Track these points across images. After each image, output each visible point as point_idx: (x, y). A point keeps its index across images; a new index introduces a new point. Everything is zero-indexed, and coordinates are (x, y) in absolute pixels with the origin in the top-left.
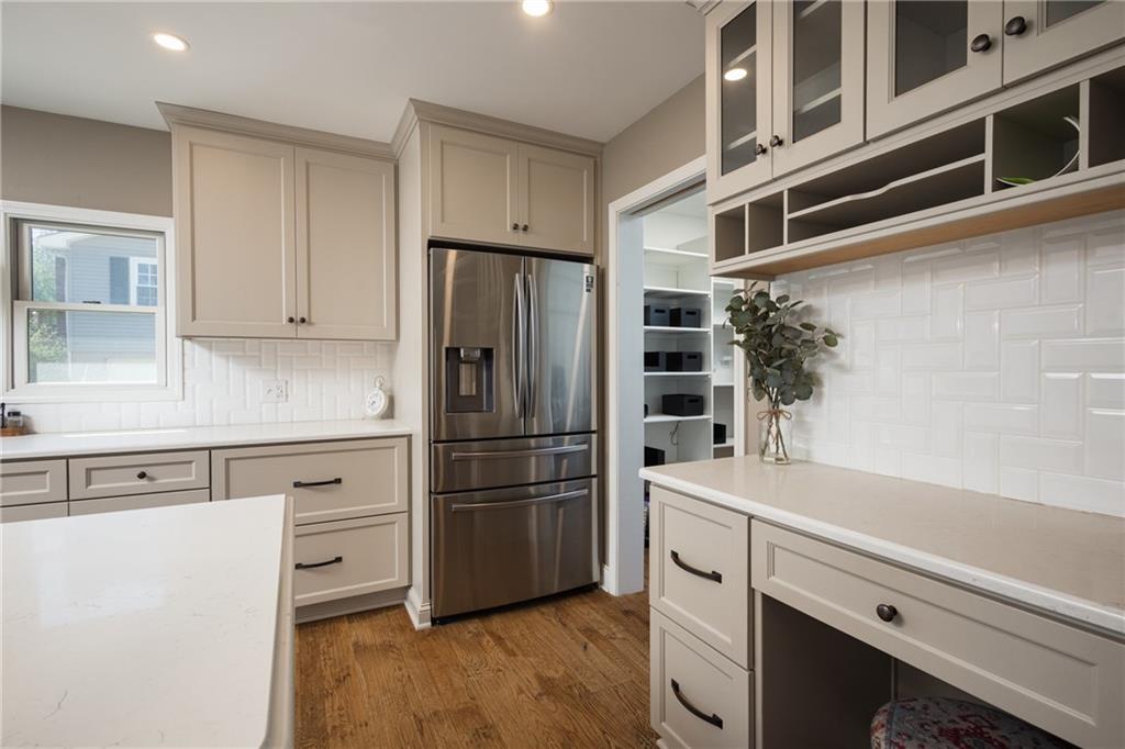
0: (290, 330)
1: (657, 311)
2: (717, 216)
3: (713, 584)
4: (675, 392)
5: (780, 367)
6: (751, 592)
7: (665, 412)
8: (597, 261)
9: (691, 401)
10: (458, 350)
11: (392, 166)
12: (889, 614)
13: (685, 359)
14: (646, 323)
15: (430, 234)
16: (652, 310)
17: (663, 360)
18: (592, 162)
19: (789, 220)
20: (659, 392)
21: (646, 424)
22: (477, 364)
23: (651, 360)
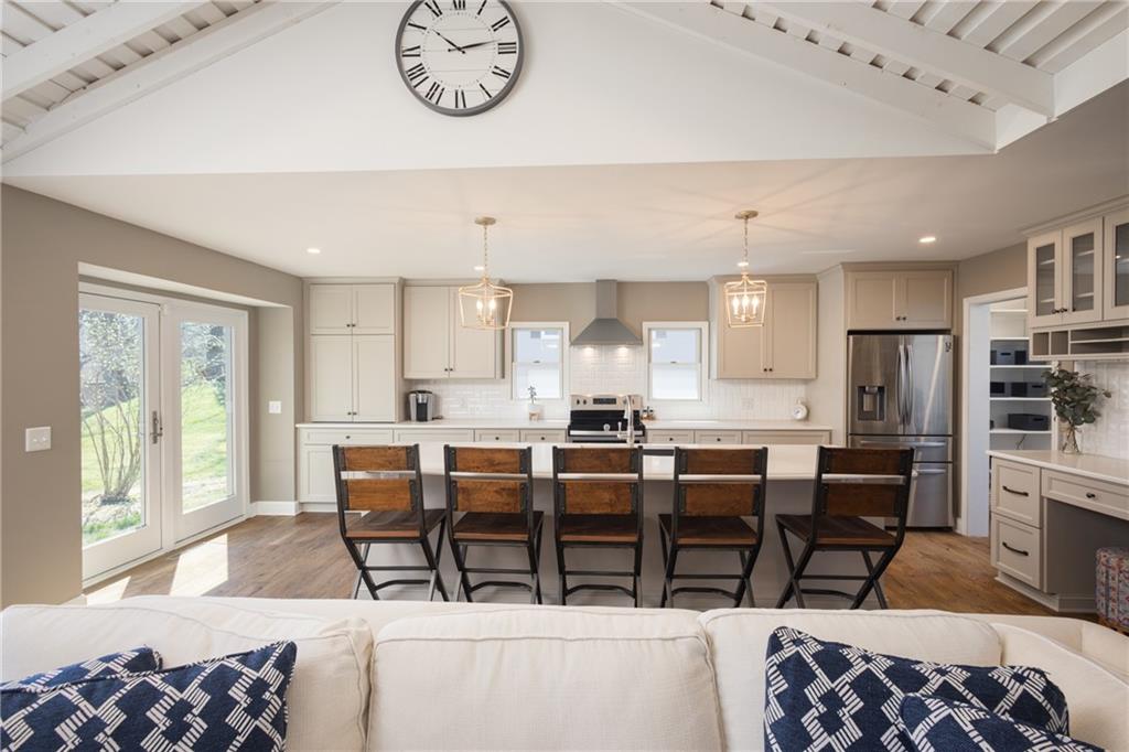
0: (764, 375)
1: (1003, 354)
2: (1035, 334)
3: (1024, 497)
4: (1022, 412)
5: (1073, 407)
6: (1042, 498)
7: (1010, 426)
8: (954, 332)
9: (1036, 420)
10: (864, 388)
11: (815, 286)
12: (1090, 496)
13: (1029, 388)
14: (992, 364)
15: (850, 328)
16: (998, 355)
17: (1008, 389)
18: (950, 272)
19: (1072, 345)
20: (1005, 412)
21: (991, 435)
22: (875, 395)
23: (996, 388)
